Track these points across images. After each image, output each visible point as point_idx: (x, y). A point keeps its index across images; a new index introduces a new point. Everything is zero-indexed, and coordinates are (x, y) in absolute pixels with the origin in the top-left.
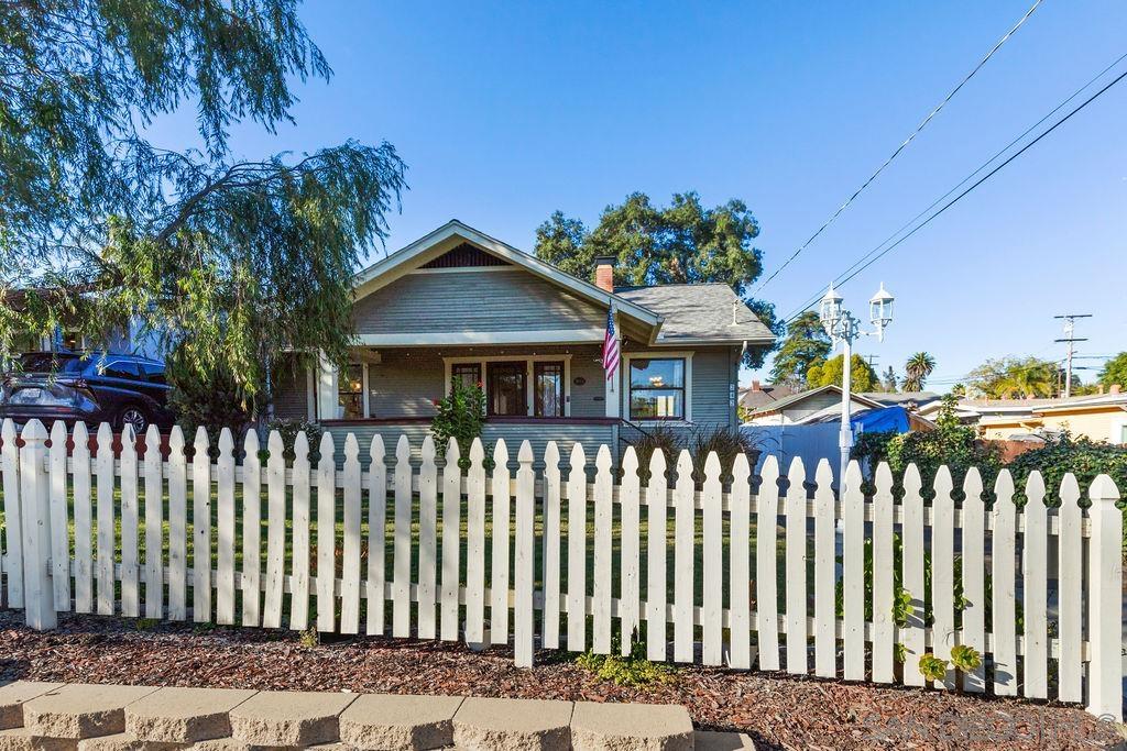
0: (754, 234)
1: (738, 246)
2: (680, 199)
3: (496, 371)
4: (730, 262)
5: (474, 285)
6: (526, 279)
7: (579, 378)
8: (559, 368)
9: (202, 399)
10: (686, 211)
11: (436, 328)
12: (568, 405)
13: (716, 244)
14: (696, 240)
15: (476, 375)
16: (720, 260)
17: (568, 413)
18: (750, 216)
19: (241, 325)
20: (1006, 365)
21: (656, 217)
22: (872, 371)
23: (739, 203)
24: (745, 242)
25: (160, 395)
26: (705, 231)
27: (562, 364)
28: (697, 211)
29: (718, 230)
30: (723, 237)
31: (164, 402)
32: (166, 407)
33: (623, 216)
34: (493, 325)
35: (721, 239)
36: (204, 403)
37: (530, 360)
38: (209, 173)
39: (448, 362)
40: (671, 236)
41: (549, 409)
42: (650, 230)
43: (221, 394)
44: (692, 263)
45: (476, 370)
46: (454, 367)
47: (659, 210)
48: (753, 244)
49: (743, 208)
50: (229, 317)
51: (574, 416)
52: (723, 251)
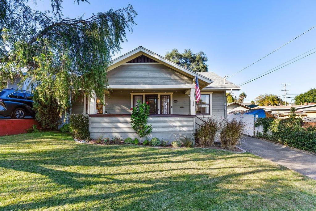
0: (206, 61)
1: (202, 63)
2: (186, 51)
3: (148, 97)
4: (200, 68)
5: (145, 69)
6: (164, 67)
7: (175, 100)
8: (168, 97)
9: (46, 106)
10: (188, 54)
11: (132, 83)
12: (172, 109)
13: (196, 63)
14: (191, 62)
15: (141, 99)
16: (198, 67)
17: (172, 113)
18: (205, 56)
19: (62, 79)
20: (265, 96)
21: (180, 55)
22: (233, 97)
23: (202, 52)
24: (204, 62)
25: (31, 104)
26: (193, 59)
27: (169, 96)
28: (191, 54)
29: (197, 59)
30: (198, 61)
31: (32, 107)
32: (32, 109)
33: (171, 55)
34: (151, 82)
35: (198, 62)
36: (46, 108)
37: (159, 94)
38: (53, 21)
39: (132, 94)
40: (184, 61)
41: (165, 112)
42: (179, 58)
43: (53, 105)
44: (190, 68)
45: (141, 97)
46: (134, 96)
47: (181, 54)
48: (206, 63)
49: (203, 54)
50: (57, 76)
51: (174, 114)
52: (198, 65)
